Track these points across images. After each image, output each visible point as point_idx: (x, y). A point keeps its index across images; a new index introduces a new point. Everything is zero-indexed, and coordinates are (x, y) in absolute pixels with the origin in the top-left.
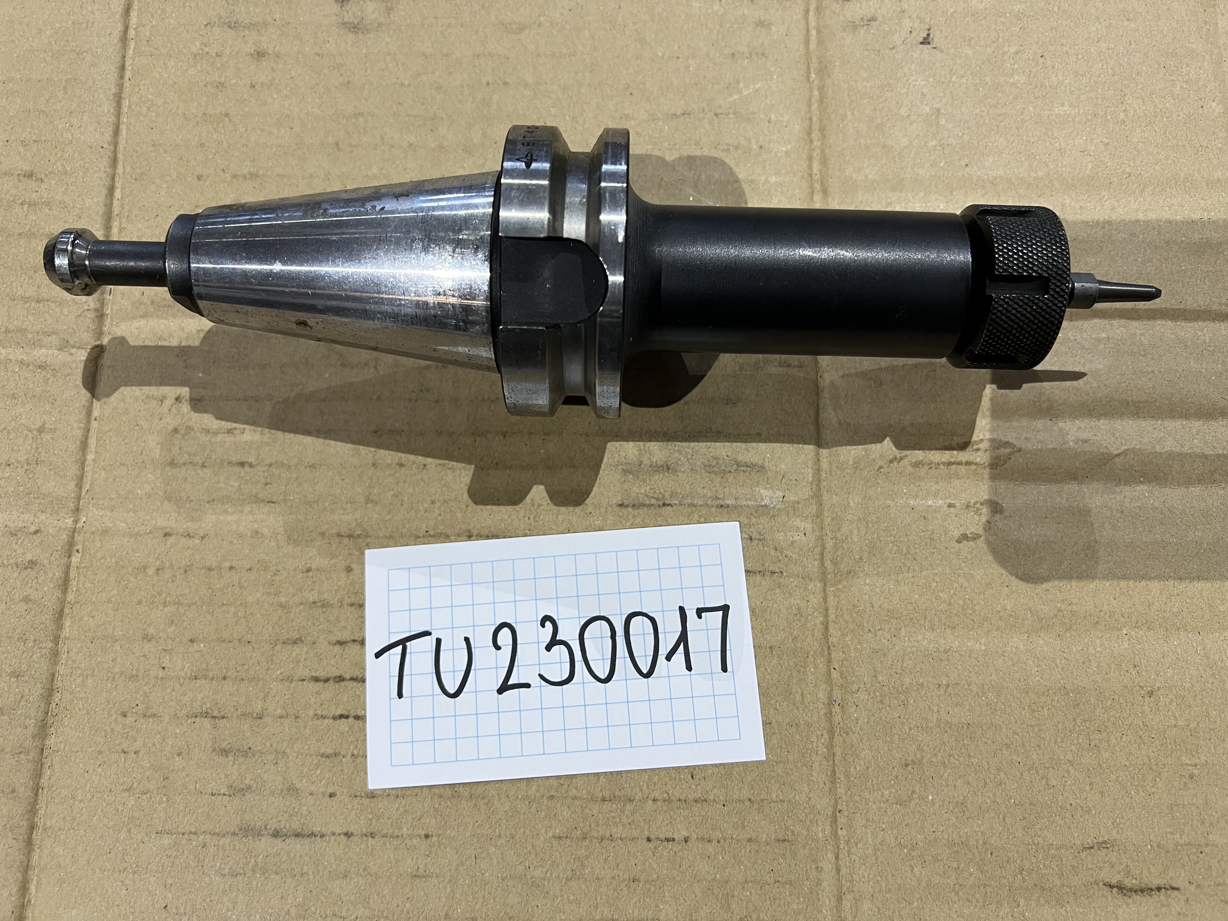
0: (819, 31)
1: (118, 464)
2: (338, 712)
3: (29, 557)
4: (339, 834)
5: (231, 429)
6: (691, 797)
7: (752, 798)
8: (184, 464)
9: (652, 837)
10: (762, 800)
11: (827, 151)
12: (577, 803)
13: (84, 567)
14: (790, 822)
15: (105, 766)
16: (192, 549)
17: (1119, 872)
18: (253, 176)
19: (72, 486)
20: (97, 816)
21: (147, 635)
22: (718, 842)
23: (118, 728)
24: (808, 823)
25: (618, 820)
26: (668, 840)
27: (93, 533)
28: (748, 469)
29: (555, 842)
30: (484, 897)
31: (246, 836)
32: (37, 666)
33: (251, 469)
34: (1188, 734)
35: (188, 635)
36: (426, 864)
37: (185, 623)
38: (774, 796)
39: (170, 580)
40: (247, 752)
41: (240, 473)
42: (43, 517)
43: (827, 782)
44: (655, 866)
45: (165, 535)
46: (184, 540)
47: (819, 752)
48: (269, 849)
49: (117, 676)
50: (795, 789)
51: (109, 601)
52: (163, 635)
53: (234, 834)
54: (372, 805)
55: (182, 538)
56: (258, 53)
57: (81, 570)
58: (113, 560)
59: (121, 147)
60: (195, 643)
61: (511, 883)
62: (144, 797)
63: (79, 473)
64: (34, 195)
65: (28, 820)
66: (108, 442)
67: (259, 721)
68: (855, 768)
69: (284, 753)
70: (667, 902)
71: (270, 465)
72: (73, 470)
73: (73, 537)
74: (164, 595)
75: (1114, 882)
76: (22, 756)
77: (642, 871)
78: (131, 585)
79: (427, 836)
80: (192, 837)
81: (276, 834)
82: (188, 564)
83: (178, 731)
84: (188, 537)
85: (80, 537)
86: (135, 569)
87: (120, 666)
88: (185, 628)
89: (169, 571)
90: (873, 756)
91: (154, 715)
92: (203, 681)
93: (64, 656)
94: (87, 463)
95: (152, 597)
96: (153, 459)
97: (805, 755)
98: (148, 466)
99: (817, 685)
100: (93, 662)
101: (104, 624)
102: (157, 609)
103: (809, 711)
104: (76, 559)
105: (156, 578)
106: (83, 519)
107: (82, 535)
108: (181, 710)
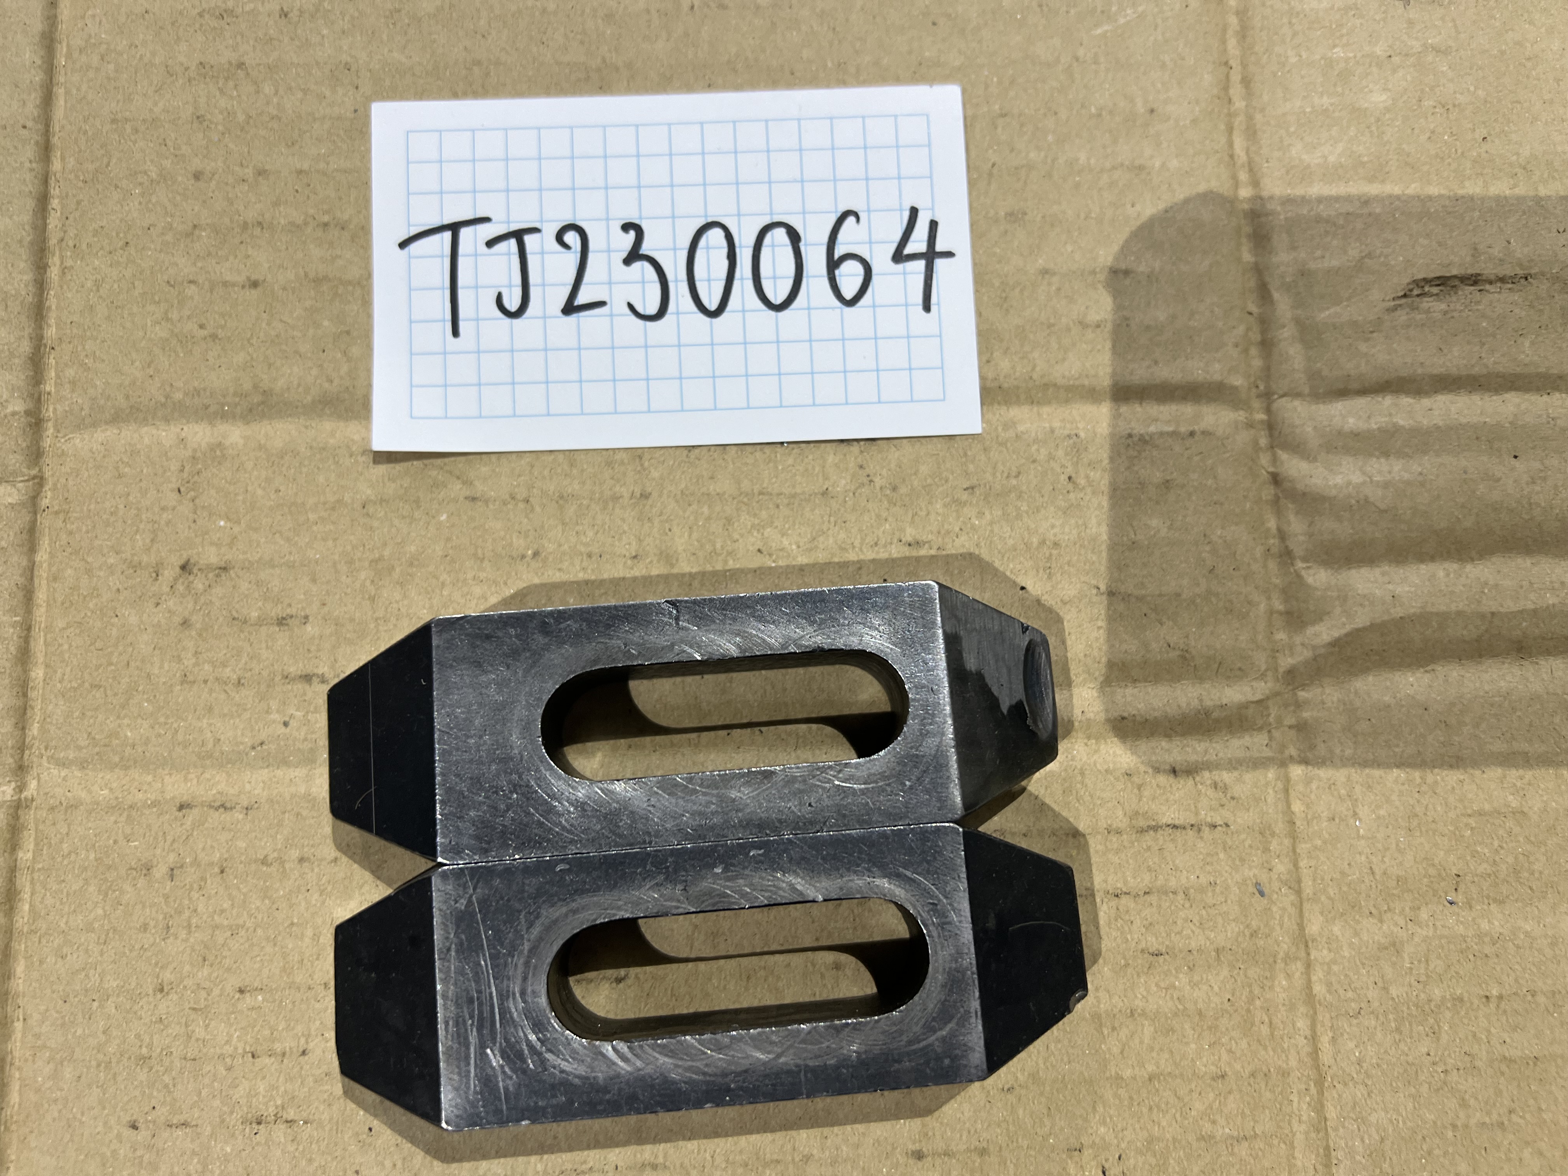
1: (87, 685)
5: (283, 618)
11: (1258, 117)
13: (39, 870)
16: (230, 830)
19: (8, 726)
21: (162, 984)
23: (124, 1150)
27: (52, 809)
35: (233, 982)
37: (228, 960)
39: (196, 886)
41: (305, 694)
43: (1319, 1167)
45: (181, 807)
46: (216, 818)
47: (1304, 1118)
49: (114, 1060)
51: (90, 929)
52: (189, 982)
55: (212, 811)
57: (36, 876)
58: (92, 856)
60: (248, 994)
63: (19, 703)
66: (66, 647)
68: (1362, 1140)
72: (5, 700)
73: (16, 817)
74: (187, 914)
78: (126, 897)
82: (226, 856)
83: (229, 1150)
84: (222, 810)
85: (29, 817)
86: (131, 869)
87: (117, 1041)
88: (229, 970)
89: (193, 870)
90: (1391, 1121)
91: (185, 1124)
92: (267, 1061)
93: (18, 1025)
94: (31, 684)
95: (165, 918)
96: (149, 676)
97: (1281, 1124)
98: (140, 688)
99: (1292, 1007)
100: (70, 1037)
101: (84, 969)
102: (176, 938)
103: (1283, 1051)
104: (25, 855)
105: (169, 883)
106: (33, 785)
107: (32, 812)
108: (232, 1113)
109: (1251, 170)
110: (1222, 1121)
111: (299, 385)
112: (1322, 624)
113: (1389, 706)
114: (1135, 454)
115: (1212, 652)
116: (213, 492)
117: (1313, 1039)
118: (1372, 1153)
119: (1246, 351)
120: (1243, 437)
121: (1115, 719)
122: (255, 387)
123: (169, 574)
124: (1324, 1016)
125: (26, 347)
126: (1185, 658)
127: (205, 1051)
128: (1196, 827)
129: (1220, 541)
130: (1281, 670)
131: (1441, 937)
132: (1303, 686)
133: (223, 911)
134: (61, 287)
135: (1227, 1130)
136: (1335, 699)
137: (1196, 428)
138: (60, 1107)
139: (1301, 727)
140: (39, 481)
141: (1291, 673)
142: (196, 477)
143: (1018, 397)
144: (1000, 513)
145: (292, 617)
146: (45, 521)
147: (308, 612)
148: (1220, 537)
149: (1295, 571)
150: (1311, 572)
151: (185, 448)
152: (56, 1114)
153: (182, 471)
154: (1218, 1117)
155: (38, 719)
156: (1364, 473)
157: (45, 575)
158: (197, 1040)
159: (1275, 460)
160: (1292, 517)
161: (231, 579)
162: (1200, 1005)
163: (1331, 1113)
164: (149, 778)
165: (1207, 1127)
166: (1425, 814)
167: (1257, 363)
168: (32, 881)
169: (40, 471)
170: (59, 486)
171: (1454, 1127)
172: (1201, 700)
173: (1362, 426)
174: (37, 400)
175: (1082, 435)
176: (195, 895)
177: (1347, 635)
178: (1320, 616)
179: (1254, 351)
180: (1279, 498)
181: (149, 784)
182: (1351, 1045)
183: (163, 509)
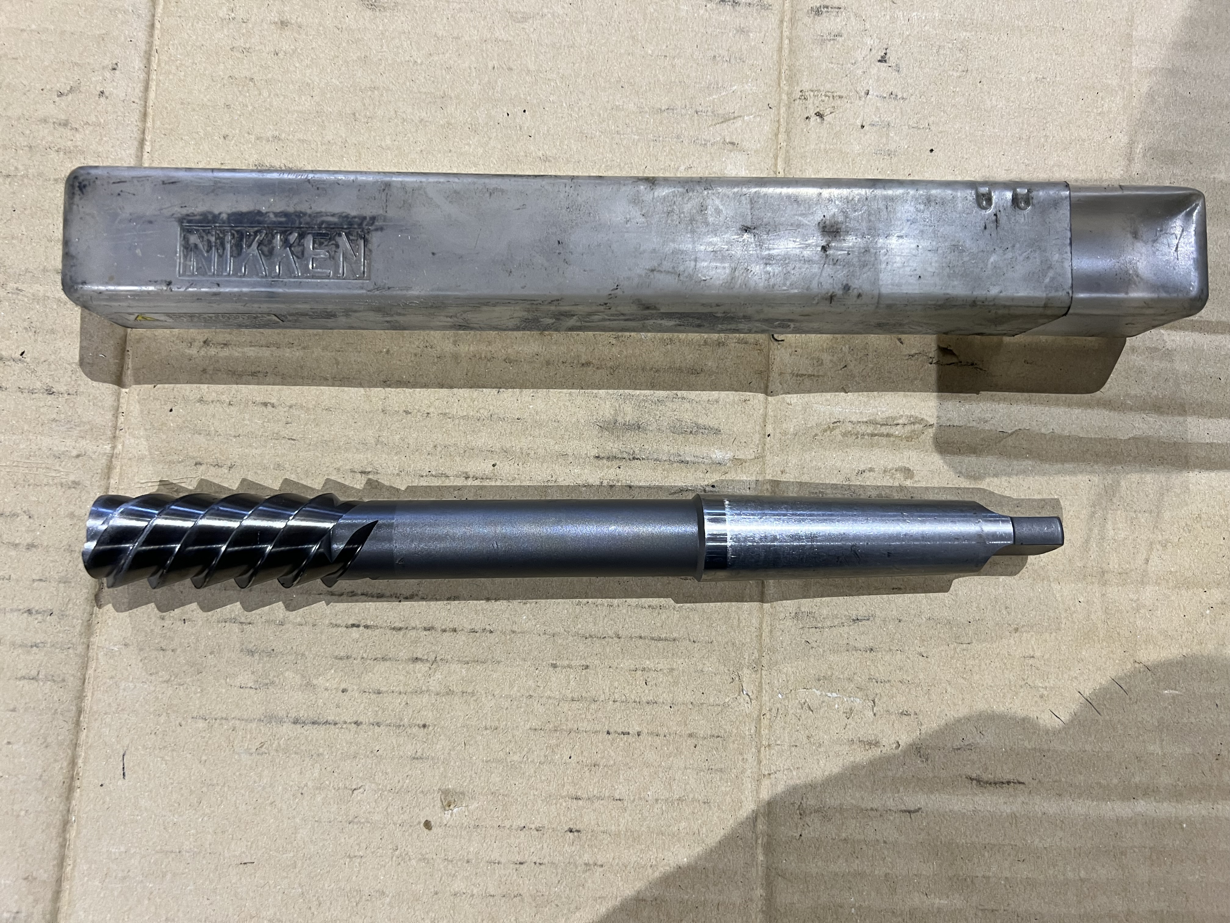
0: (790, 41)
2: (351, 622)
4: (350, 723)
6: (644, 700)
8: (212, 402)
9: (611, 731)
12: (550, 701)
17: (979, 769)
18: (276, 138)
25: (584, 716)
26: (623, 733)
28: (706, 431)
29: (531, 733)
30: (471, 776)
31: (270, 722)
34: (1043, 662)
36: (423, 749)
40: (271, 653)
42: (83, 442)
44: (613, 754)
48: (290, 733)
53: (260, 720)
54: (379, 699)
56: (282, 23)
59: (150, 103)
61: (494, 765)
62: (181, 688)
64: (70, 142)
67: (281, 628)
69: (303, 655)
70: (620, 783)
71: (291, 407)
75: (974, 776)
77: (602, 758)
79: (424, 726)
80: (224, 721)
81: (296, 722)
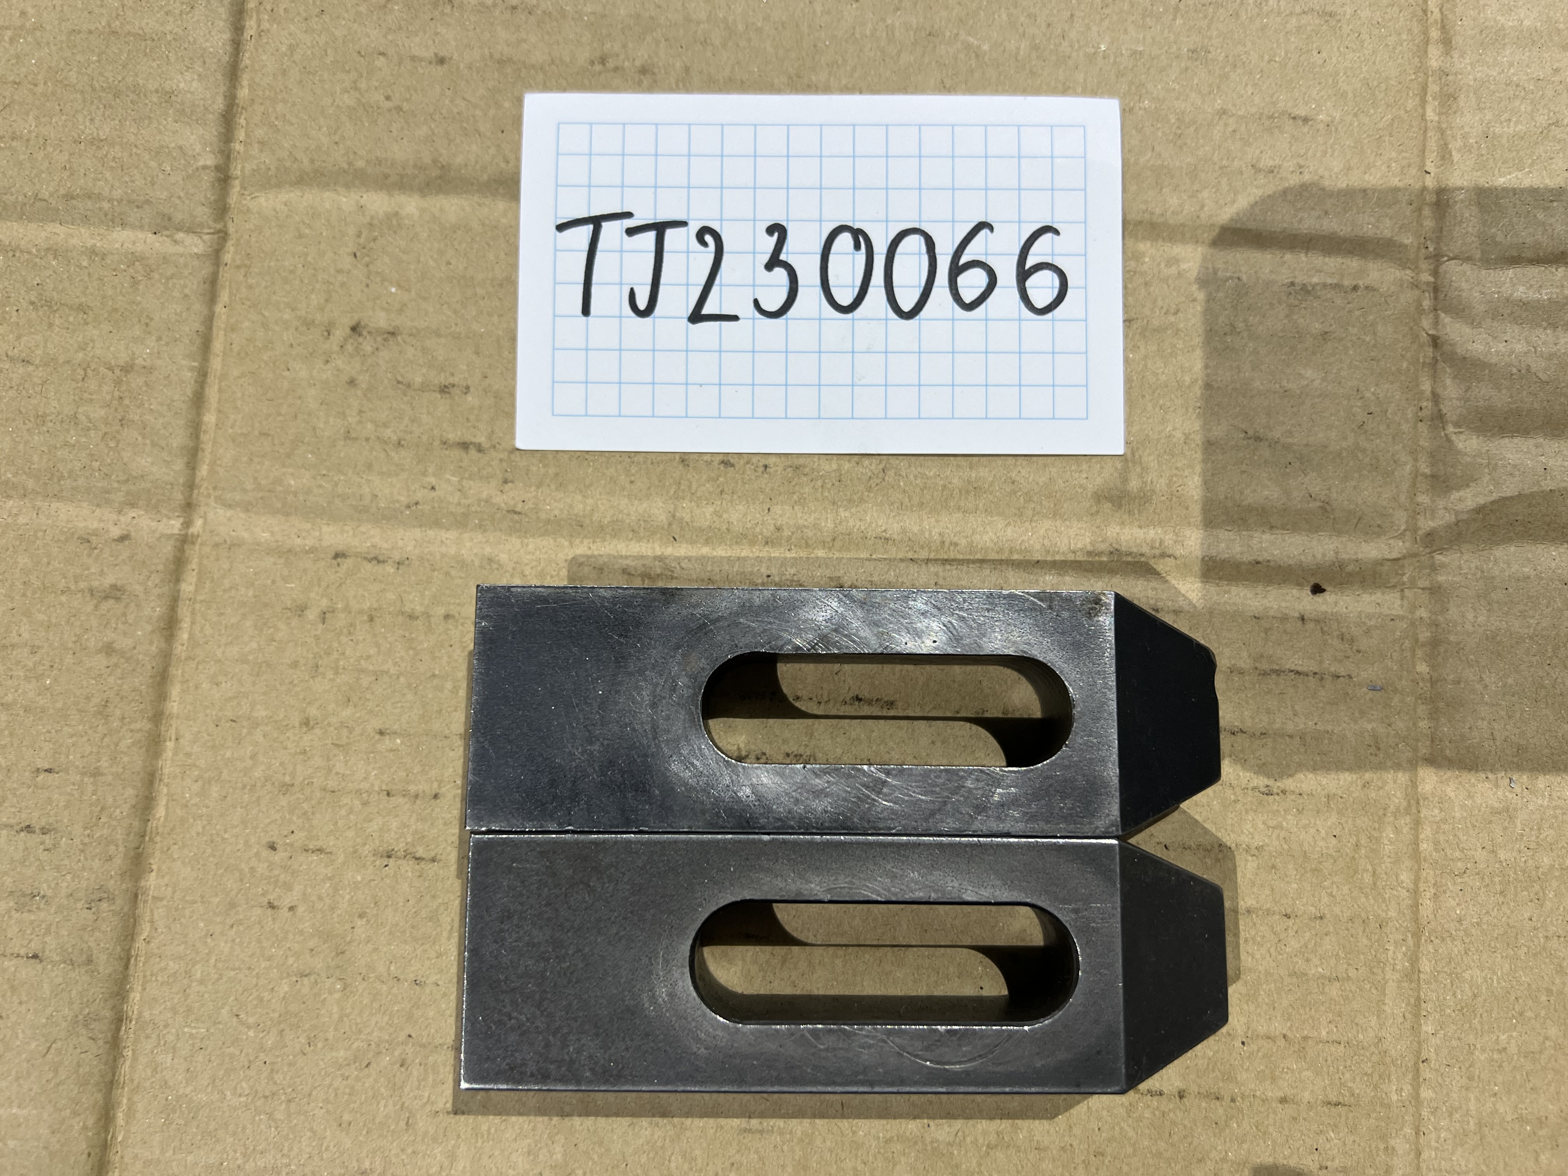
1: (256, 432)
3: (109, 580)
5: (445, 386)
7: (1289, 1034)
10: (1305, 1038)
13: (201, 601)
14: (1347, 1075)
15: (241, 928)
16: (381, 582)
19: (179, 465)
20: (227, 1008)
21: (307, 719)
22: (1233, 1100)
23: (262, 868)
24: (1376, 1077)
27: (217, 545)
32: (126, 759)
33: (480, 455)
35: (376, 724)
37: (370, 703)
38: (1324, 1033)
39: (345, 631)
41: (461, 461)
43: (1408, 1015)
45: (337, 556)
46: (368, 566)
47: (1398, 967)
49: (258, 784)
50: (1357, 1024)
51: (244, 660)
52: (334, 720)
55: (365, 563)
57: (197, 606)
58: (251, 593)
60: (387, 737)
63: (191, 444)
65: (114, 1007)
66: (239, 395)
68: (1454, 995)
72: (179, 439)
73: (181, 550)
74: (335, 655)
76: (104, 905)
78: (280, 635)
82: (375, 605)
83: (359, 878)
84: (374, 562)
85: (194, 554)
86: (287, 609)
87: (263, 767)
88: (371, 712)
89: (343, 616)
90: (1485, 979)
91: (320, 850)
92: (400, 800)
93: (170, 745)
94: (204, 428)
95: (315, 658)
96: (314, 428)
97: (1375, 970)
98: (306, 440)
99: (1397, 861)
100: (219, 758)
101: (236, 697)
102: (324, 678)
103: (1384, 901)
104: (187, 587)
105: (321, 626)
106: (199, 523)
107: (197, 547)
108: (365, 844)
109: (1443, 27)
110: (1316, 961)
111: (477, 162)
112: (1468, 491)
113: (1529, 577)
114: (1297, 303)
115: (1352, 507)
116: (387, 260)
117: (1415, 893)
118: (1462, 1008)
119: (1419, 210)
120: (1409, 296)
121: (1250, 563)
122: (435, 161)
123: (340, 333)
124: (1428, 873)
125: (219, 104)
126: (1326, 511)
127: (343, 784)
128: (1319, 676)
129: (1373, 398)
130: (1420, 533)
131: (1555, 808)
132: (1441, 550)
133: (369, 657)
134: (257, 50)
135: (1320, 970)
136: (1473, 565)
137: (1361, 283)
138: (205, 822)
139: (1435, 591)
140: (223, 236)
141: (1430, 535)
142: (372, 244)
143: (1183, 234)
144: (1155, 348)
145: (454, 386)
146: (225, 275)
147: (469, 383)
148: (1373, 394)
149: (1446, 435)
150: (1462, 437)
151: (363, 215)
152: (200, 829)
153: (359, 236)
154: (1311, 956)
155: (207, 461)
156: (1528, 343)
157: (223, 326)
158: (337, 773)
159: (1436, 323)
160: (1448, 382)
161: (398, 344)
162: (1306, 847)
163: (1426, 966)
164: (309, 526)
165: (1300, 963)
166: (1554, 687)
167: (1429, 223)
168: (193, 613)
169: (225, 226)
170: (242, 241)
171: (1549, 992)
172: (1337, 553)
173: (1533, 295)
174: (226, 155)
175: (1244, 278)
176: (344, 639)
177: (1493, 503)
178: (1467, 481)
179: (1427, 211)
180: (1437, 361)
181: (308, 531)
182: (1453, 903)
183: (339, 271)
